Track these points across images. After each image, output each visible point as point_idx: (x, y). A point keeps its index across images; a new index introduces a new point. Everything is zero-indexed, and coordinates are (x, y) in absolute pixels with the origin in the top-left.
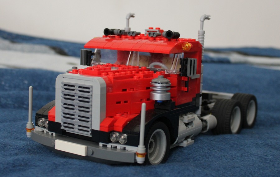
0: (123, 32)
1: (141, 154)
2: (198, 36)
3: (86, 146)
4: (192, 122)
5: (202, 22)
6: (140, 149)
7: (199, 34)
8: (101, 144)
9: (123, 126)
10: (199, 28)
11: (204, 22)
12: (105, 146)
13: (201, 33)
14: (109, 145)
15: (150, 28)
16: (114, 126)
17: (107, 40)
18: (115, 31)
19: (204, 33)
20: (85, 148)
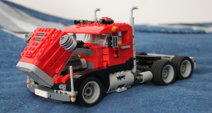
0: (86, 21)
1: (73, 96)
2: (130, 20)
3: (47, 92)
4: (124, 76)
5: (131, 11)
6: (72, 93)
7: (130, 19)
8: (55, 91)
9: (66, 79)
10: (130, 16)
11: (133, 11)
12: (57, 92)
13: (131, 19)
14: (59, 91)
15: (102, 18)
16: (62, 80)
17: (77, 27)
18: (81, 21)
19: (133, 18)
20: (47, 93)
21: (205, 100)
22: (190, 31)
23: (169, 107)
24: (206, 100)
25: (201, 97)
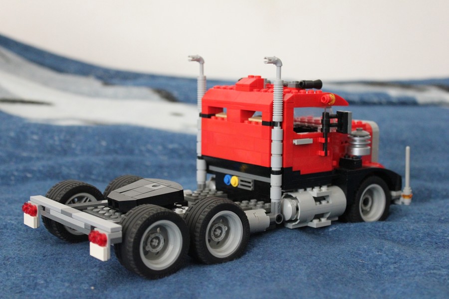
21: (442, 276)
22: (383, 100)
23: (363, 290)
24: (444, 278)
25: (432, 271)
